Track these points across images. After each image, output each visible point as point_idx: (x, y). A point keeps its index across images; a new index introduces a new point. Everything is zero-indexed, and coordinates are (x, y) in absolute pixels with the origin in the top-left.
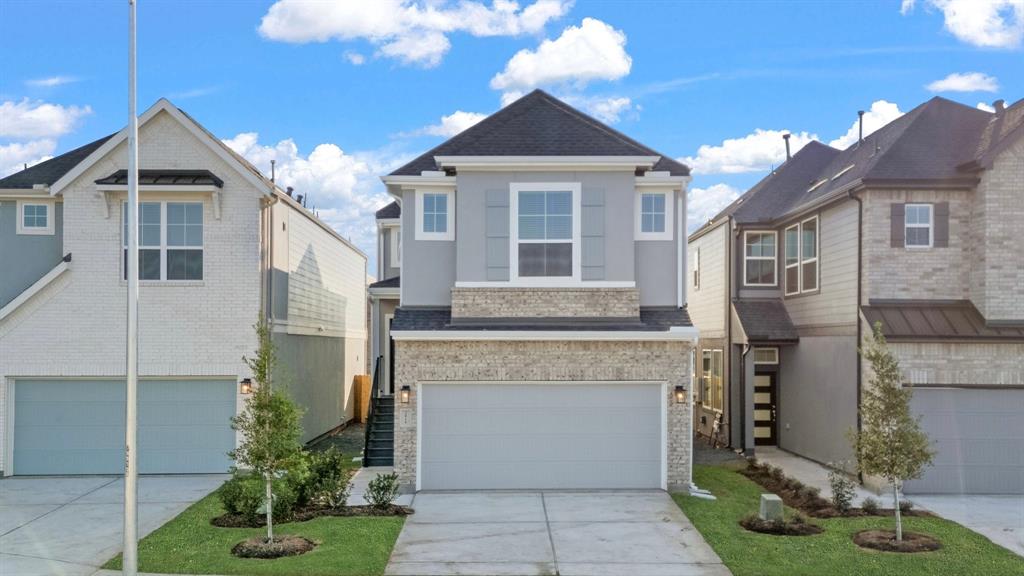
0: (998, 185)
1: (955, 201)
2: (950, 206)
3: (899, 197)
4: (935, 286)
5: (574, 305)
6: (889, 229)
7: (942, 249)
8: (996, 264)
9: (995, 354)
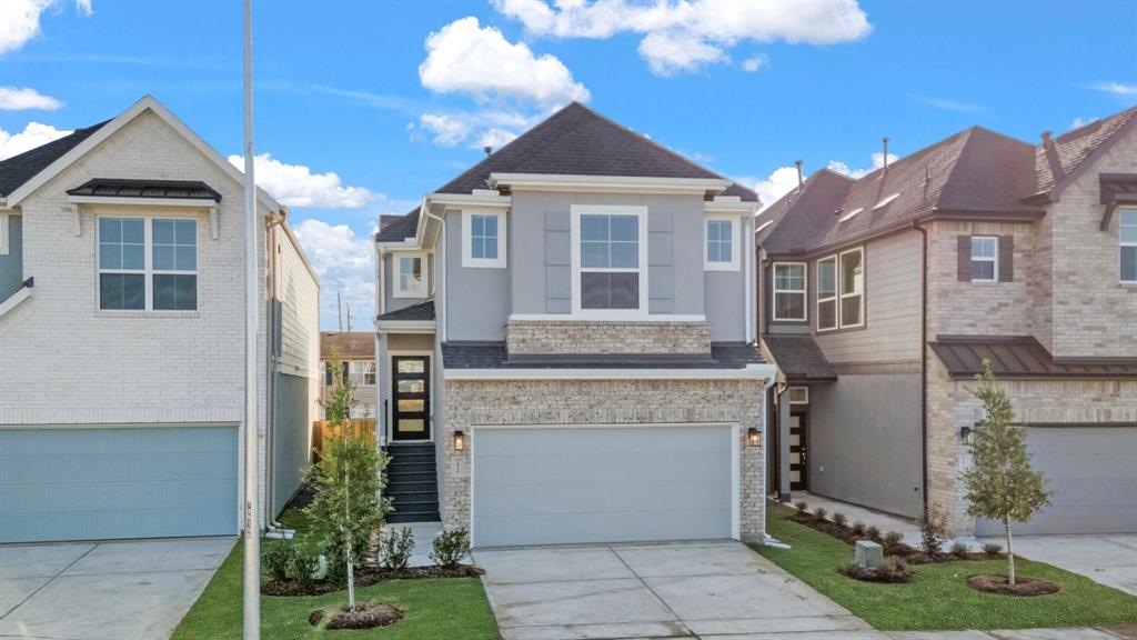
0: (1065, 218)
1: (1019, 234)
2: (1015, 239)
3: (965, 229)
4: (1001, 322)
5: (641, 341)
6: (956, 262)
7: (1006, 284)
8: (1062, 299)
9: (1062, 391)
